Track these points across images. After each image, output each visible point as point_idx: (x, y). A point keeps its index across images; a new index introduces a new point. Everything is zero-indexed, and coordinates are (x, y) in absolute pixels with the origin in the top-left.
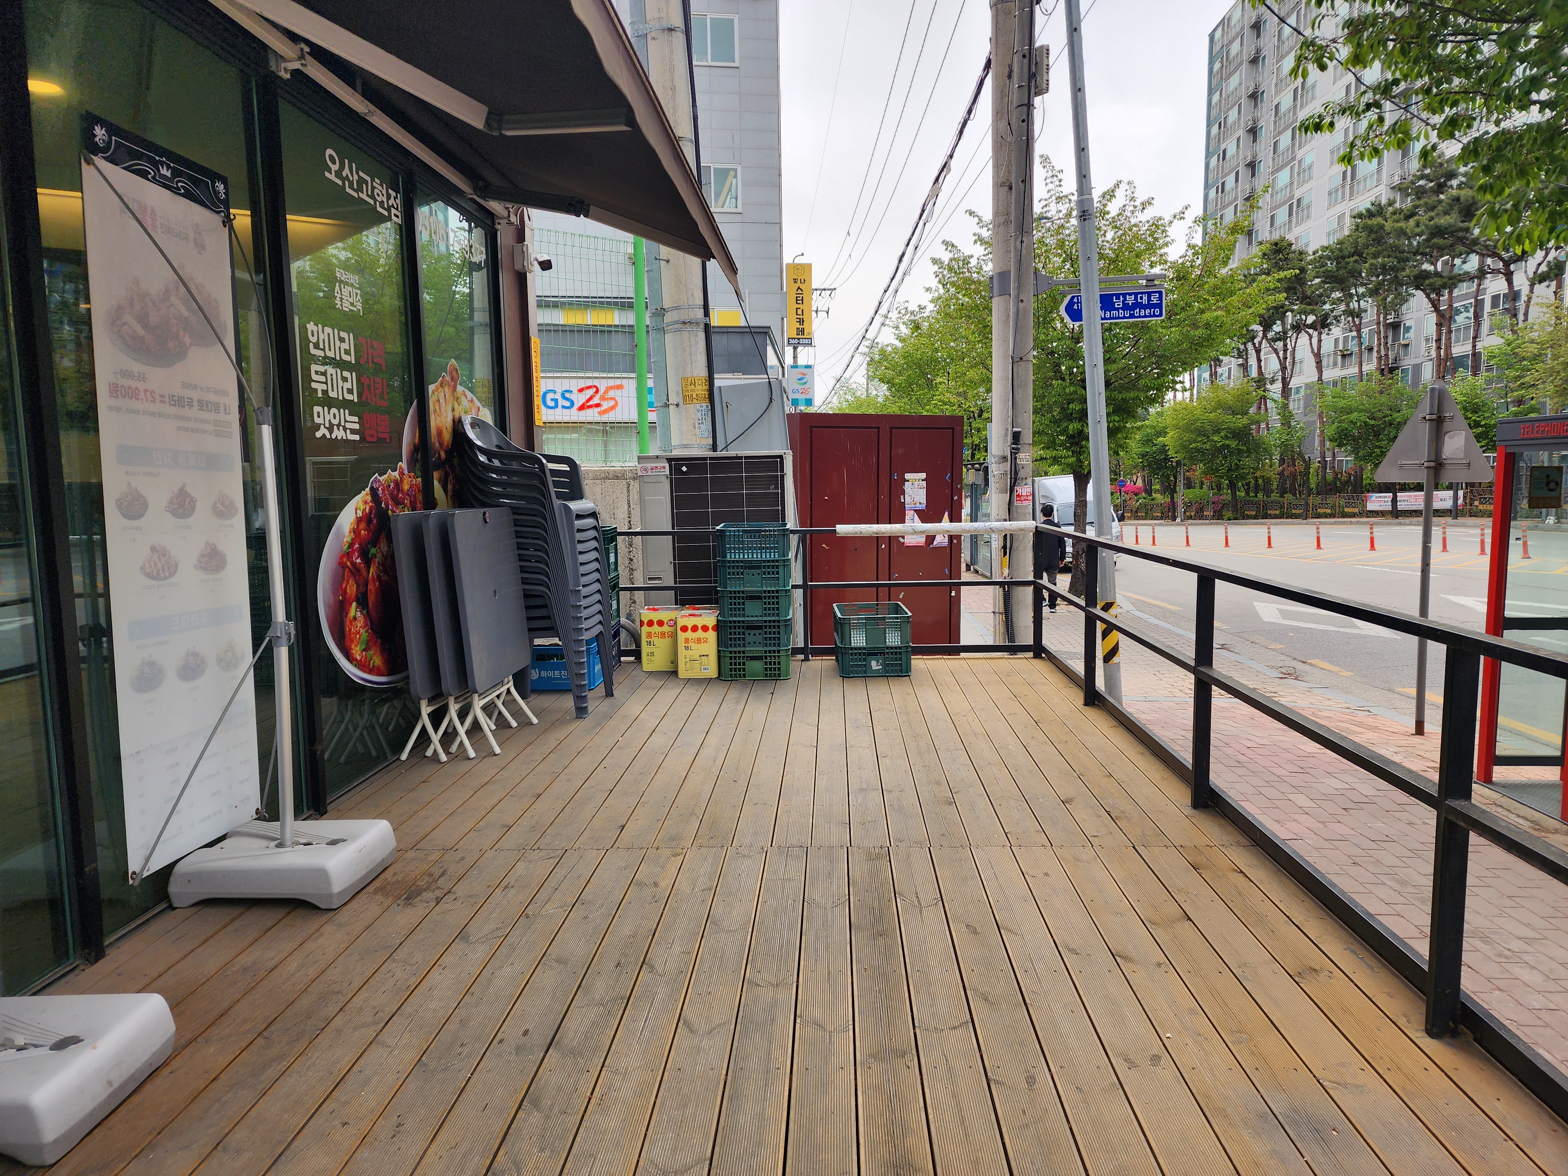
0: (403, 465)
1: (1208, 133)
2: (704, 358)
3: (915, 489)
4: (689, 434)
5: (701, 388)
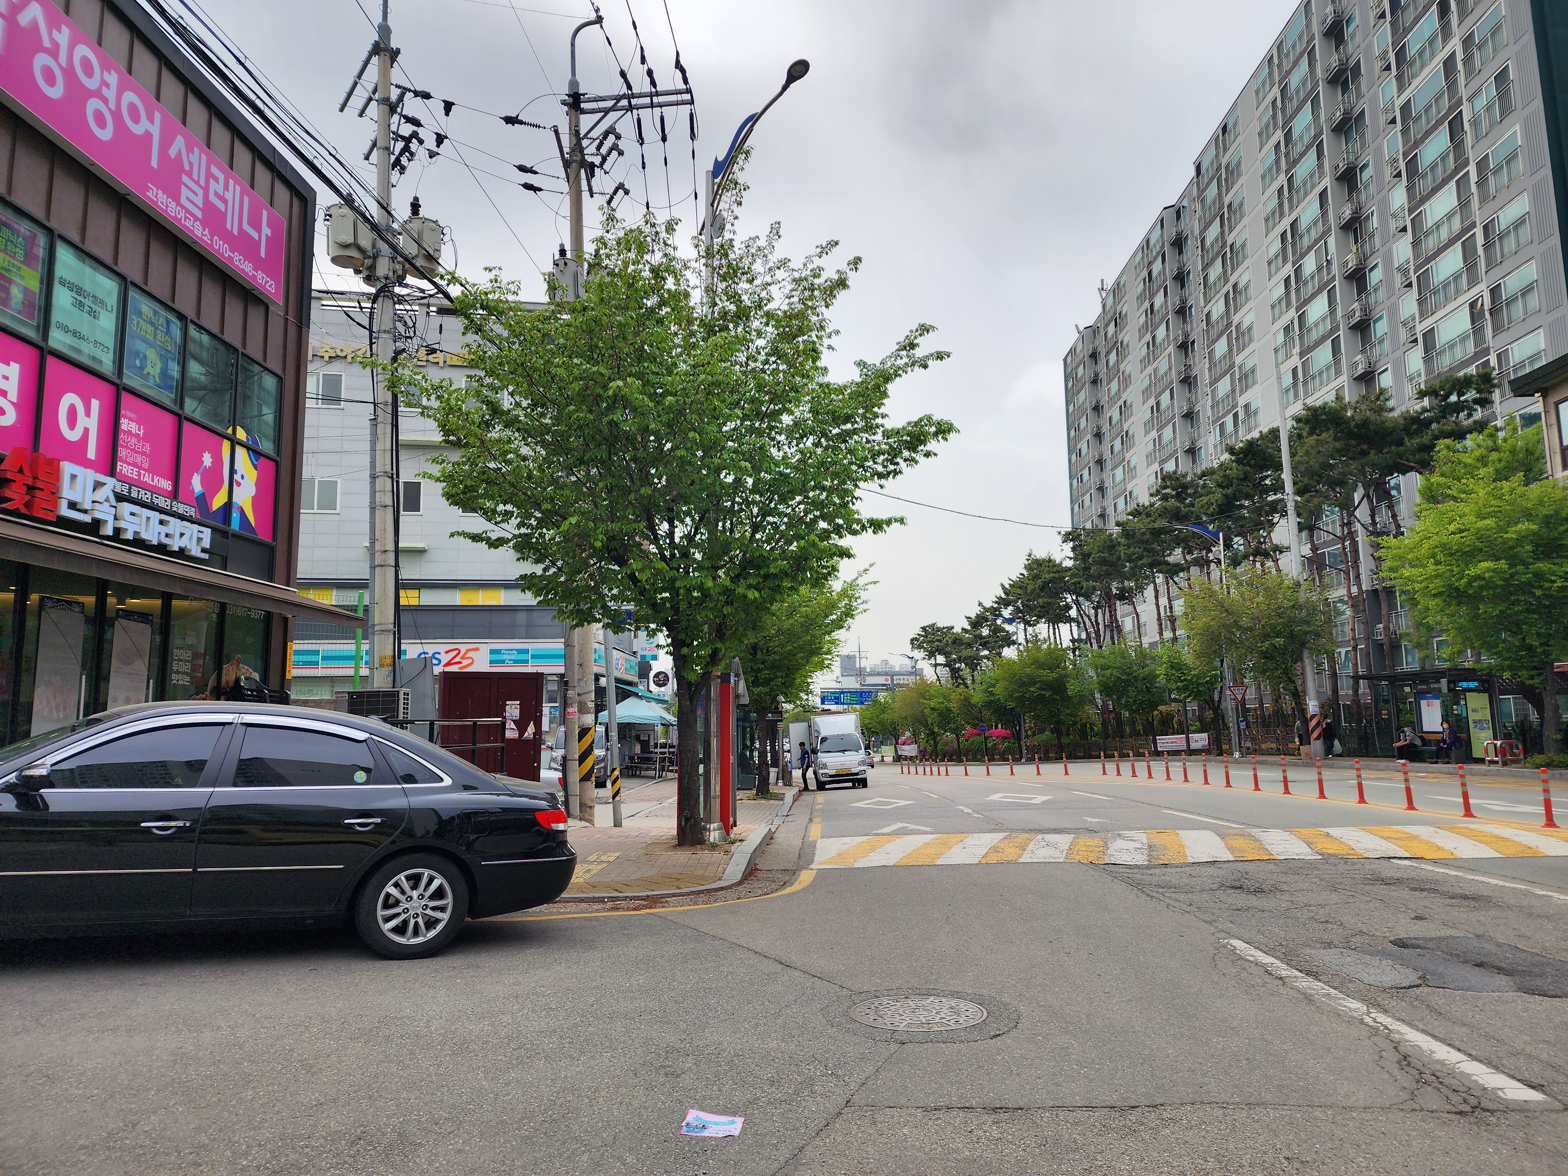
0: (208, 693)
1: (1069, 435)
2: (391, 647)
3: (513, 709)
4: (381, 682)
5: (389, 661)
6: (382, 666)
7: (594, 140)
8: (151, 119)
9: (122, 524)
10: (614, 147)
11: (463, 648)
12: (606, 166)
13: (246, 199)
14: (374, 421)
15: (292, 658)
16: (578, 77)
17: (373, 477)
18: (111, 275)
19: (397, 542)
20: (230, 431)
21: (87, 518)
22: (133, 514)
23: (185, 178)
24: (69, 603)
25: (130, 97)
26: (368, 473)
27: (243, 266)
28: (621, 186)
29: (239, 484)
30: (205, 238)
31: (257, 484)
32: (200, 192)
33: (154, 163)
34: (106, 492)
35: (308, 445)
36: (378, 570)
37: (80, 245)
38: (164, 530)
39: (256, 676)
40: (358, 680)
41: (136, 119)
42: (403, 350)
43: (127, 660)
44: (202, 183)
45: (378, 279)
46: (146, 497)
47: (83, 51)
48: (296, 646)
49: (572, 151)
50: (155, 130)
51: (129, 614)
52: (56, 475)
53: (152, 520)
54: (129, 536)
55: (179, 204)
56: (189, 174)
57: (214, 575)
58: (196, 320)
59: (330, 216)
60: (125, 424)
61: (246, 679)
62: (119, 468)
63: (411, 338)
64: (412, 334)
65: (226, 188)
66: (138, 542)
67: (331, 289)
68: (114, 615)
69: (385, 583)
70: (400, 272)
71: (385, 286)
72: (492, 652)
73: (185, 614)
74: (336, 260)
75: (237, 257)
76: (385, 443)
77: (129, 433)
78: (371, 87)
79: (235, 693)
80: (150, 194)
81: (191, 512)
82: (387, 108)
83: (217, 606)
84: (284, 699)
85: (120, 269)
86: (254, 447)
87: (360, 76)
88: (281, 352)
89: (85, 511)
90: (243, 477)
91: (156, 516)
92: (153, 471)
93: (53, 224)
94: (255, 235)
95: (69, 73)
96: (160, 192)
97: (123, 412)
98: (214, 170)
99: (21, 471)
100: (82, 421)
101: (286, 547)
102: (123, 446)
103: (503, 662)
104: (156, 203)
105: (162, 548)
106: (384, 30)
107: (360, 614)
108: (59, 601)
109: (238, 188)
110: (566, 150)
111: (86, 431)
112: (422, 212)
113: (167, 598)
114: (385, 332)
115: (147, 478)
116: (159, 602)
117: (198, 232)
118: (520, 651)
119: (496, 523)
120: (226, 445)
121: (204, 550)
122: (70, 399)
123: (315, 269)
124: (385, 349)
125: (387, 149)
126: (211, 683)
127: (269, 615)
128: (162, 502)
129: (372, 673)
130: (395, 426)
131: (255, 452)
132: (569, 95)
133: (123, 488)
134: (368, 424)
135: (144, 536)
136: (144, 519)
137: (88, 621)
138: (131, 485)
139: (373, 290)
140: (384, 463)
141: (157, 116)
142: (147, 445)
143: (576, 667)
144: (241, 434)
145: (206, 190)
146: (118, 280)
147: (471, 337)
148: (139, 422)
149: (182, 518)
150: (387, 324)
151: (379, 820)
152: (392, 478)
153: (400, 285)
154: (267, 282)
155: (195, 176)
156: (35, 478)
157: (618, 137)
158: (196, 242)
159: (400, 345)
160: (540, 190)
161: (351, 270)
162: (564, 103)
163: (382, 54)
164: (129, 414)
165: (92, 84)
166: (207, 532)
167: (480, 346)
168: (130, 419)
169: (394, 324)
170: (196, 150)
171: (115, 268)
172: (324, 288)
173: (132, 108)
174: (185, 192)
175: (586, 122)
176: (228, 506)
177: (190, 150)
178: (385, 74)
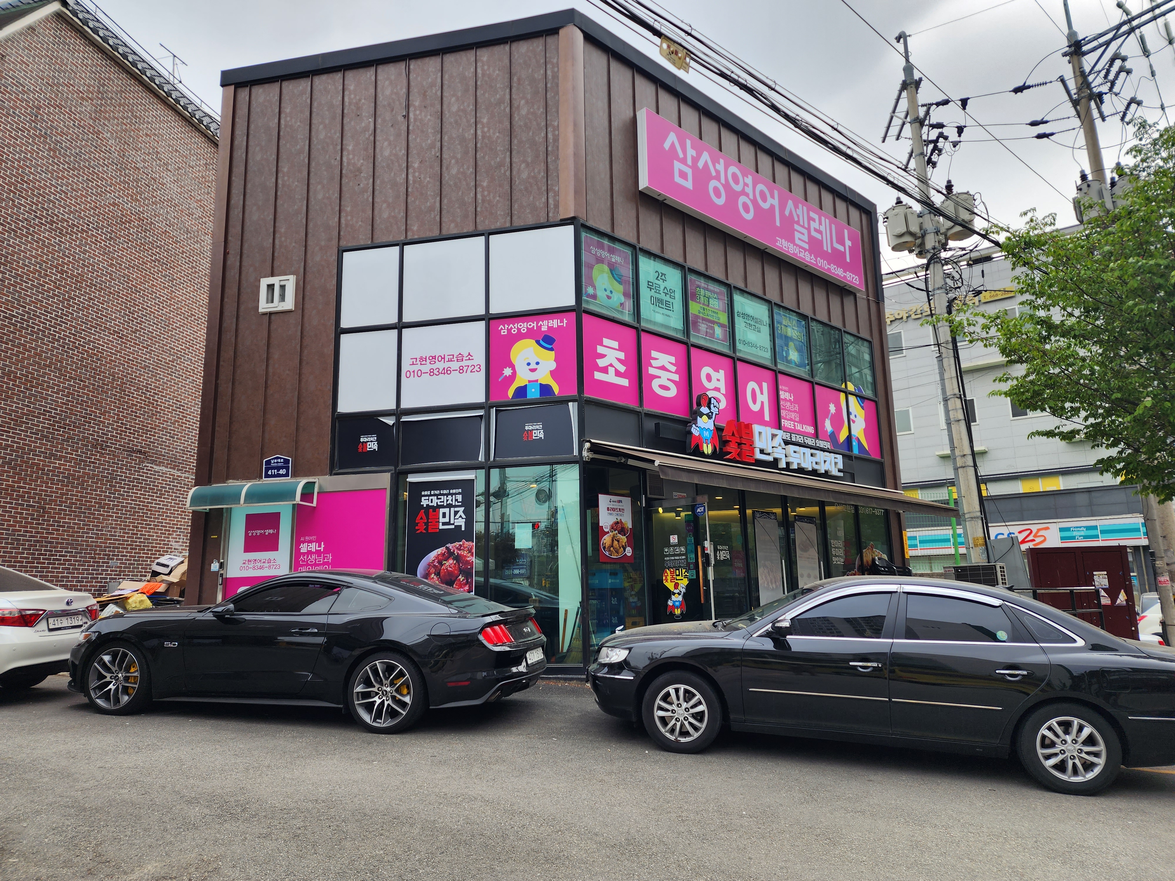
0: (856, 570)
2: (982, 530)
3: (1101, 579)
4: (977, 558)
5: (981, 541)
6: (976, 545)
7: (1100, 71)
8: (773, 197)
9: (790, 460)
10: (1121, 69)
11: (1034, 528)
12: (1116, 89)
13: (833, 226)
14: (940, 358)
15: (907, 543)
16: (1075, 28)
17: (946, 400)
18: (763, 302)
19: (972, 447)
20: (843, 386)
21: (770, 458)
22: (795, 452)
23: (796, 227)
24: (768, 513)
25: (760, 187)
26: (941, 398)
27: (837, 272)
28: (1133, 101)
29: (854, 422)
30: (812, 261)
31: (866, 420)
32: (805, 232)
33: (778, 224)
34: (778, 440)
35: (895, 385)
36: (960, 470)
37: (745, 289)
38: (814, 459)
39: (885, 557)
40: (958, 557)
41: (764, 200)
42: (955, 298)
43: (805, 549)
44: (806, 226)
45: (928, 251)
46: (800, 439)
47: (732, 169)
48: (908, 533)
49: (1079, 90)
50: (776, 202)
51: (801, 518)
52: (751, 434)
53: (806, 454)
54: (795, 466)
55: (795, 244)
56: (798, 223)
57: (847, 486)
58: (814, 317)
59: (887, 218)
60: (783, 395)
61: (879, 559)
62: (783, 423)
63: (959, 288)
64: (960, 284)
65: (820, 224)
66: (801, 470)
67: (894, 270)
68: (793, 519)
69: (967, 480)
70: (943, 241)
71: (934, 254)
72: (1061, 530)
73: (834, 515)
74: (895, 248)
75: (832, 267)
76: (951, 372)
77: (785, 400)
78: (903, 115)
79: (873, 569)
80: (778, 244)
81: (827, 445)
82: (918, 125)
83: (853, 508)
84: (907, 573)
85: (768, 297)
86: (860, 394)
87: (894, 112)
88: (868, 323)
89: (769, 454)
90: (855, 416)
91: (808, 451)
92: (801, 422)
93: (730, 281)
94: (841, 248)
95: (727, 186)
96: (783, 240)
97: (780, 387)
98: (812, 215)
99: (733, 434)
100: (760, 398)
101: (890, 461)
102: (783, 409)
103: (1074, 538)
104: (782, 248)
105: (814, 472)
106: (909, 69)
107: (952, 505)
108: (763, 512)
109: (827, 221)
110: (1073, 92)
111: (762, 403)
112: (955, 190)
113: (822, 505)
114: (938, 289)
115: (799, 427)
116: (817, 509)
117: (807, 258)
118: (1088, 528)
119: (1067, 418)
120: (842, 396)
121: (839, 471)
122: (752, 385)
123: (882, 259)
124: (940, 302)
125: (922, 154)
126: (857, 562)
127: (887, 511)
128: (810, 441)
129: (969, 552)
130: (957, 357)
131: (860, 397)
132: (1069, 46)
133: (787, 436)
134: (935, 361)
135: (803, 465)
136: (802, 454)
137: (780, 524)
138: (791, 433)
139: (925, 261)
140: (952, 387)
141: (776, 193)
142: (797, 405)
143: (1160, 540)
144: (851, 387)
145: (809, 229)
146: (767, 304)
147: (1021, 270)
148: (790, 392)
149: (823, 450)
150: (940, 283)
151: (1025, 673)
152: (961, 398)
153: (945, 250)
154: (853, 278)
155: (801, 223)
156: (741, 437)
157: (1124, 59)
158: (807, 266)
159: (951, 295)
160: (1052, 134)
161: (907, 252)
162: (1065, 55)
163: (909, 87)
164: (784, 388)
165: (738, 188)
166: (840, 457)
167: (1027, 275)
168: (785, 391)
169: (945, 281)
170: (800, 206)
171: (765, 297)
172: (891, 271)
173: (762, 193)
174: (797, 235)
175: (1088, 61)
176: (849, 438)
177: (796, 207)
178: (913, 101)
